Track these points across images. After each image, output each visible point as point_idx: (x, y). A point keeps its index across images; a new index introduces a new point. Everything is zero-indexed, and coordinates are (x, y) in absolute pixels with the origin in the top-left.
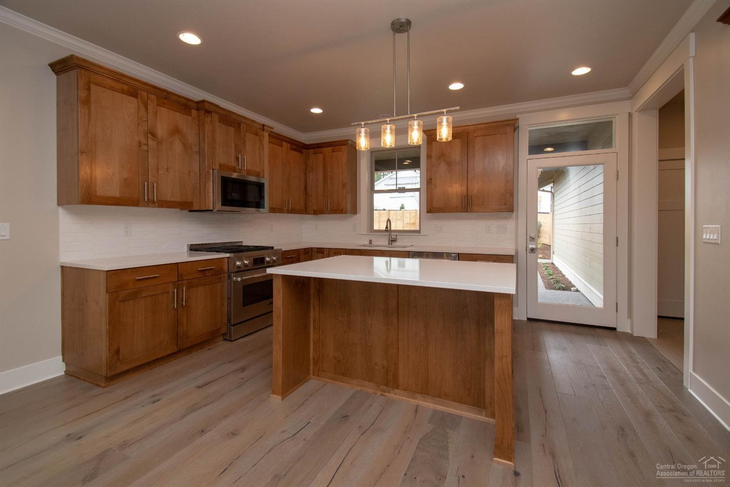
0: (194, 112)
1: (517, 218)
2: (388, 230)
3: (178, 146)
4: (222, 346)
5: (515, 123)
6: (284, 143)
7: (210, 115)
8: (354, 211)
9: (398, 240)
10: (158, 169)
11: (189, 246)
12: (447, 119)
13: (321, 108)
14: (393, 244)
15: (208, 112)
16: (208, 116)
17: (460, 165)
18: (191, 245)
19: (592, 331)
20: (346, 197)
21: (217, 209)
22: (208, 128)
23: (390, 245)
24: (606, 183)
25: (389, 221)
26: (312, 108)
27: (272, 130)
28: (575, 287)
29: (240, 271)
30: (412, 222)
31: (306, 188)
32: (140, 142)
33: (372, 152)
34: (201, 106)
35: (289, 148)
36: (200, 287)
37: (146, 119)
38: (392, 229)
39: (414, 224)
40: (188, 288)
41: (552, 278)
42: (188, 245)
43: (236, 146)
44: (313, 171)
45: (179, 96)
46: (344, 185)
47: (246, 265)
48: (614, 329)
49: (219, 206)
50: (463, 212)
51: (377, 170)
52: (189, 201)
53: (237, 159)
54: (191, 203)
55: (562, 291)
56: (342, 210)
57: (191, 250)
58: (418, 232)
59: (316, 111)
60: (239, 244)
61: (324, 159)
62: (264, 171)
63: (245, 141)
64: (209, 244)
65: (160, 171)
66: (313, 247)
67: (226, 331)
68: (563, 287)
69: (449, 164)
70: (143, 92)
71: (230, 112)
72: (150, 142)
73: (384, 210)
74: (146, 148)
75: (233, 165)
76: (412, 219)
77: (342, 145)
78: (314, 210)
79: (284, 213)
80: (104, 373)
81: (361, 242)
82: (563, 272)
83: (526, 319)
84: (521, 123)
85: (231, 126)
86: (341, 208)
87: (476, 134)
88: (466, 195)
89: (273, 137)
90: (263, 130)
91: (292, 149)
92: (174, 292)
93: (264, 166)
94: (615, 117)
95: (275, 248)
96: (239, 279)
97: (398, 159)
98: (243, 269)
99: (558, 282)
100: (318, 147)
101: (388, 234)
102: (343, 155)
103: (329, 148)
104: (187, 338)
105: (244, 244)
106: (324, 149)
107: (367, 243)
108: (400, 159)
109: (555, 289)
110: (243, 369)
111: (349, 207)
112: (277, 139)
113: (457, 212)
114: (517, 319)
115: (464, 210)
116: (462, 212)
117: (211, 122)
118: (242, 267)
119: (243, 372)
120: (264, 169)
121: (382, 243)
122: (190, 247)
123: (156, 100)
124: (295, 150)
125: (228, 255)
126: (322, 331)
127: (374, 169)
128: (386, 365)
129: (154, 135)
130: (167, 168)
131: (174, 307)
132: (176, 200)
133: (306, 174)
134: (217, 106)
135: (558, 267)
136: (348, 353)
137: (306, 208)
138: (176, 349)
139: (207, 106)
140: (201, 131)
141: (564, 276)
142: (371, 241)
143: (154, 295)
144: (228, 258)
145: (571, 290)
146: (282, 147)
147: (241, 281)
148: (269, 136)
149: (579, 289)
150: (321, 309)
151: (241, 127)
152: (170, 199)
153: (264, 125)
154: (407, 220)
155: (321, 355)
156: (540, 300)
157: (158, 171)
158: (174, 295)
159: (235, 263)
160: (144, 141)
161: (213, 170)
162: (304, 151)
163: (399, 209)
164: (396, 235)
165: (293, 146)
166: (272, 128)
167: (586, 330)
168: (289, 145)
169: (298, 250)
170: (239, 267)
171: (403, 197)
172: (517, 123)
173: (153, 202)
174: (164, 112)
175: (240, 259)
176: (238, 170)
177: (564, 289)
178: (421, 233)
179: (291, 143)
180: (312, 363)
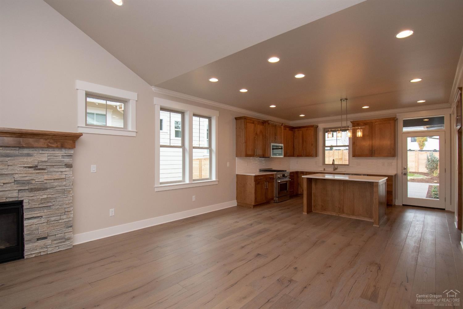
0: (264, 124)
1: (397, 159)
2: (333, 164)
5: (395, 119)
9: (338, 169)
10: (258, 145)
12: (360, 130)
13: (305, 115)
20: (313, 150)
22: (269, 129)
25: (334, 160)
26: (301, 115)
31: (294, 146)
33: (324, 129)
34: (267, 122)
36: (270, 183)
37: (255, 130)
38: (335, 164)
44: (297, 138)
46: (312, 145)
48: (444, 209)
49: (271, 156)
53: (275, 138)
56: (311, 155)
58: (348, 165)
61: (303, 133)
67: (275, 199)
72: (256, 137)
75: (274, 140)
80: (253, 204)
83: (402, 205)
84: (399, 118)
85: (274, 127)
86: (310, 154)
87: (376, 123)
88: (371, 149)
89: (285, 127)
90: (282, 125)
91: (290, 130)
92: (265, 184)
95: (287, 171)
96: (279, 181)
100: (300, 128)
101: (334, 166)
102: (311, 132)
103: (305, 128)
104: (267, 199)
107: (323, 170)
111: (314, 155)
113: (367, 156)
114: (397, 205)
115: (370, 156)
117: (270, 127)
121: (330, 170)
126: (317, 197)
129: (257, 134)
131: (265, 188)
133: (294, 140)
134: (272, 121)
136: (326, 204)
137: (294, 154)
139: (269, 122)
140: (266, 130)
144: (274, 174)
146: (287, 131)
153: (282, 123)
155: (316, 204)
156: (408, 197)
161: (270, 143)
162: (293, 130)
170: (279, 177)
174: (258, 126)
175: (279, 175)
178: (350, 166)
179: (289, 128)
180: (313, 207)
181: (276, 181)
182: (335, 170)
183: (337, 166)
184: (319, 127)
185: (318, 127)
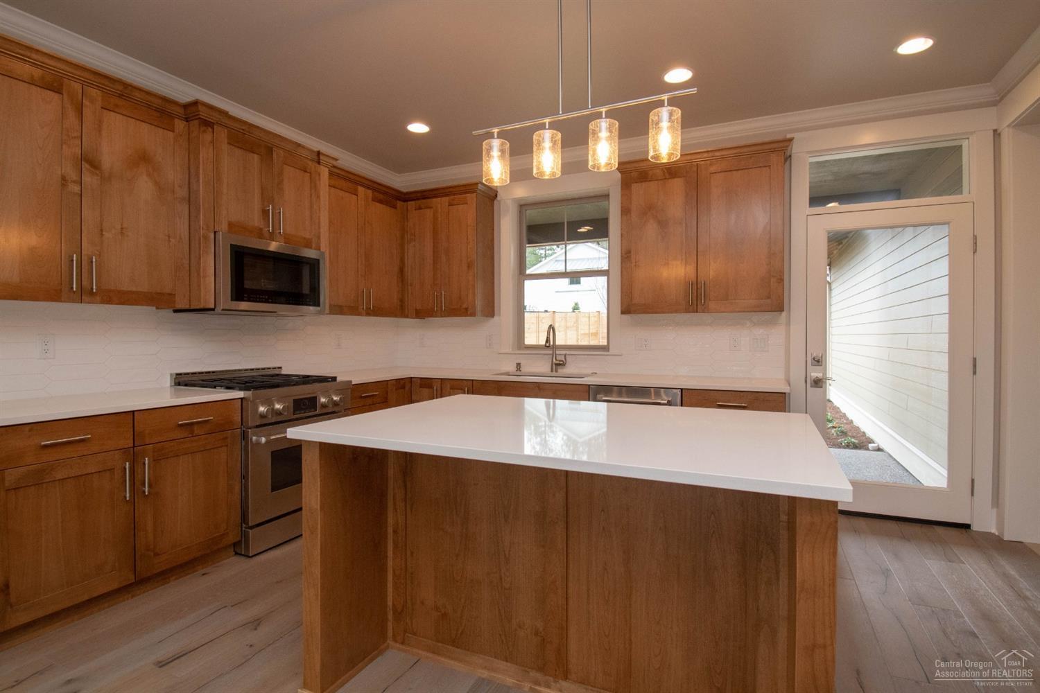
0: (180, 125)
1: (788, 324)
2: (550, 346)
3: (144, 186)
4: (232, 568)
5: (787, 146)
6: (360, 189)
7: (210, 129)
8: (490, 310)
9: (566, 365)
10: (102, 230)
11: (174, 376)
12: (671, 114)
13: (427, 124)
14: (559, 370)
15: (207, 124)
16: (204, 131)
17: (684, 225)
18: (177, 374)
19: (925, 529)
20: (474, 286)
21: (222, 308)
22: (205, 154)
23: (554, 374)
24: (953, 257)
25: (552, 329)
26: (410, 122)
27: (335, 163)
28: (874, 443)
29: (265, 424)
30: (594, 331)
31: (402, 271)
32: (64, 178)
33: (521, 206)
34: (192, 112)
35: (370, 199)
36: (181, 457)
37: (79, 134)
38: (557, 343)
39: (596, 334)
40: (156, 461)
41: (834, 427)
42: (171, 375)
43: (263, 190)
44: (415, 241)
45: (149, 93)
46: (469, 266)
47: (279, 413)
48: (967, 527)
49: (225, 301)
50: (689, 312)
51: (530, 242)
52: (167, 290)
53: (265, 213)
54: (172, 295)
55: (854, 450)
56: (466, 309)
57: (178, 384)
58: (605, 348)
59: (418, 128)
60: (276, 372)
61: (435, 218)
62: (319, 238)
63: (283, 180)
64: (213, 372)
65: (106, 234)
66: (412, 376)
67: (238, 539)
68: (854, 444)
69: (663, 224)
70: (73, 83)
71: (251, 125)
72: (87, 178)
73: (546, 311)
74: (77, 189)
75: (256, 224)
76: (591, 327)
77: (466, 193)
78: (416, 310)
79: (359, 314)
81: (500, 368)
82: (848, 416)
84: (796, 149)
85: (253, 153)
86: (465, 306)
87: (712, 169)
88: (694, 280)
89: (339, 176)
90: (319, 163)
91: (375, 199)
92: (125, 469)
93: (319, 228)
94: (968, 138)
95: (339, 379)
96: (263, 440)
97: (567, 222)
98: (274, 420)
99: (844, 433)
100: (423, 196)
101: (551, 352)
102: (468, 211)
103: (444, 199)
104: (156, 555)
105: (284, 372)
106: (434, 200)
107: (512, 368)
108: (573, 222)
109: (839, 446)
110: (256, 623)
111: (479, 304)
112: (346, 180)
113: (676, 311)
115: (691, 308)
116: (687, 311)
117: (212, 142)
118: (270, 416)
119: (256, 629)
120: (319, 233)
121: (538, 369)
122: (175, 379)
123: (100, 98)
124: (381, 202)
125: (241, 394)
126: (412, 553)
127: (525, 239)
128: (541, 629)
129: (95, 165)
130: (122, 228)
131: (125, 497)
132: (140, 289)
133: (402, 246)
134: (224, 113)
135: (838, 406)
136: (463, 600)
137: (402, 307)
138: (132, 579)
139: (203, 113)
140: (192, 161)
141: (852, 422)
142: (518, 365)
143: (81, 476)
144: (242, 399)
145: (868, 449)
146: (357, 195)
147: (267, 442)
148: (331, 174)
149: (882, 446)
150: (408, 507)
151: (275, 155)
152: (126, 286)
153: (319, 153)
154: (584, 329)
155: (408, 601)
157: (102, 235)
158: (125, 473)
159: (257, 408)
160: (73, 175)
161: (215, 232)
162: (399, 204)
163: (571, 310)
164: (565, 355)
165: (376, 194)
166: (336, 160)
167: (917, 529)
168: (370, 192)
169: (385, 383)
170: (262, 416)
171: (578, 291)
172: (790, 147)
173: (91, 293)
174: (114, 121)
175: (269, 402)
176: (267, 235)
177: (855, 447)
178: (611, 351)
179: (373, 190)
180: (390, 616)
181: (244, 436)
182: (556, 371)
183: (564, 352)
184: (498, 198)
185: (496, 195)
